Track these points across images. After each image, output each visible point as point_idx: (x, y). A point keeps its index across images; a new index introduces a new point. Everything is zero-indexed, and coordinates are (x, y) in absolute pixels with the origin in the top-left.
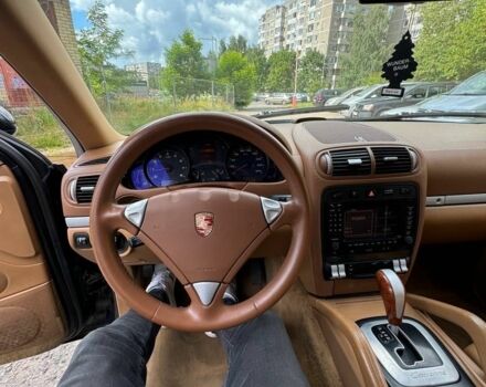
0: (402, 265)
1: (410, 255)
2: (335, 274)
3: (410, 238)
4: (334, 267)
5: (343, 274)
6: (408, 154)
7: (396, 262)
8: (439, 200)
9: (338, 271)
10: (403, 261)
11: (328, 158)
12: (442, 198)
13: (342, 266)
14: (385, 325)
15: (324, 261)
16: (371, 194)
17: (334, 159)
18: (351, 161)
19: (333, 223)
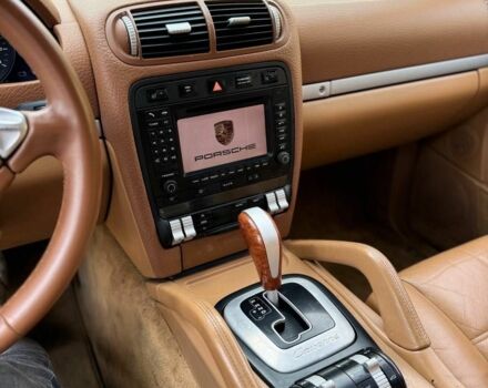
0: (279, 199)
1: (290, 182)
2: (177, 235)
3: (285, 155)
4: (174, 224)
5: (191, 231)
6: (267, 10)
7: (270, 196)
8: (322, 89)
9: (183, 229)
10: (281, 193)
11: (129, 24)
12: (326, 84)
13: (188, 220)
14: (260, 295)
15: (156, 216)
16: (217, 87)
17: (140, 25)
18: (172, 28)
19: (160, 147)
